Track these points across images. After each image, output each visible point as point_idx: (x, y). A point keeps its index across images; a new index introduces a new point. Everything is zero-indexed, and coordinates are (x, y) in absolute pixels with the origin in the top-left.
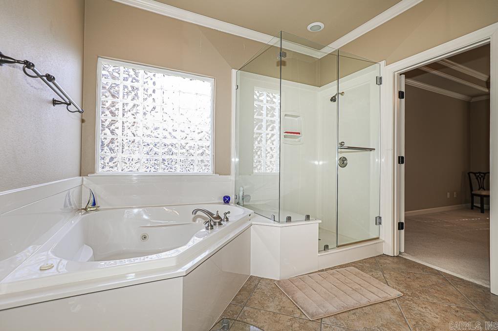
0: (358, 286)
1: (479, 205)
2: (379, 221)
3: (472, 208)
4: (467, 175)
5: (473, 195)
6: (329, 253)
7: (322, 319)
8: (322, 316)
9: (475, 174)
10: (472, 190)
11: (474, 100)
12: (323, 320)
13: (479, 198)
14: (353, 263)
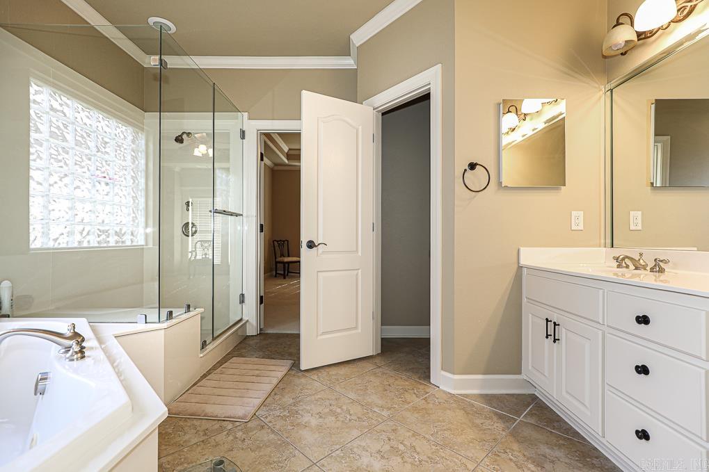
0: (257, 372)
1: (282, 272)
2: (242, 299)
3: (276, 276)
4: (272, 243)
5: (276, 263)
6: (208, 351)
7: (255, 414)
8: (253, 412)
9: (278, 241)
10: (276, 258)
11: (276, 168)
12: (257, 414)
13: (282, 265)
14: (228, 354)
